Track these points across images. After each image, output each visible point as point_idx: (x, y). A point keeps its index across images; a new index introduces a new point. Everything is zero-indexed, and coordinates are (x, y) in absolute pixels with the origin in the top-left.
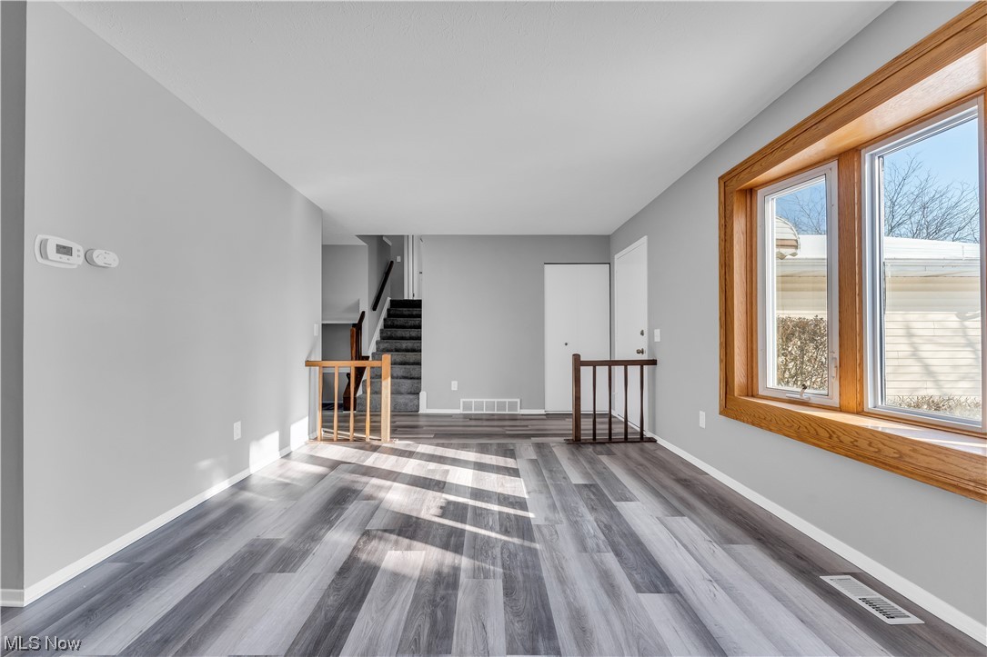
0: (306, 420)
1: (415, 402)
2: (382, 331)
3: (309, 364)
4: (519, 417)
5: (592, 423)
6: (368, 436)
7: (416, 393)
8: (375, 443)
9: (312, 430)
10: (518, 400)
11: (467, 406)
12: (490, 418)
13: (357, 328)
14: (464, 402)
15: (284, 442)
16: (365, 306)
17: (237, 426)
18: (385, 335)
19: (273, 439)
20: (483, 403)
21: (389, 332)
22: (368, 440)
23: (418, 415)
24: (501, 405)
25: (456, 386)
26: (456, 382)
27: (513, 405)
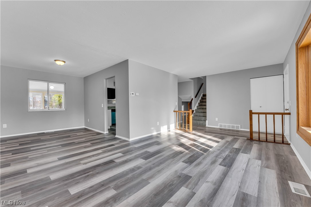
0: (174, 124)
1: (205, 123)
2: (199, 103)
3: (174, 111)
4: (240, 131)
5: (258, 135)
6: (187, 129)
7: (205, 121)
8: (188, 131)
9: (175, 127)
10: (240, 126)
11: (221, 126)
12: (229, 130)
13: (191, 102)
14: (220, 125)
15: (169, 128)
16: (193, 97)
17: (158, 123)
18: (200, 104)
19: (166, 127)
20: (227, 125)
21: (201, 104)
22: (187, 130)
23: (206, 127)
24: (233, 127)
25: (217, 119)
26: (217, 118)
27: (238, 127)
